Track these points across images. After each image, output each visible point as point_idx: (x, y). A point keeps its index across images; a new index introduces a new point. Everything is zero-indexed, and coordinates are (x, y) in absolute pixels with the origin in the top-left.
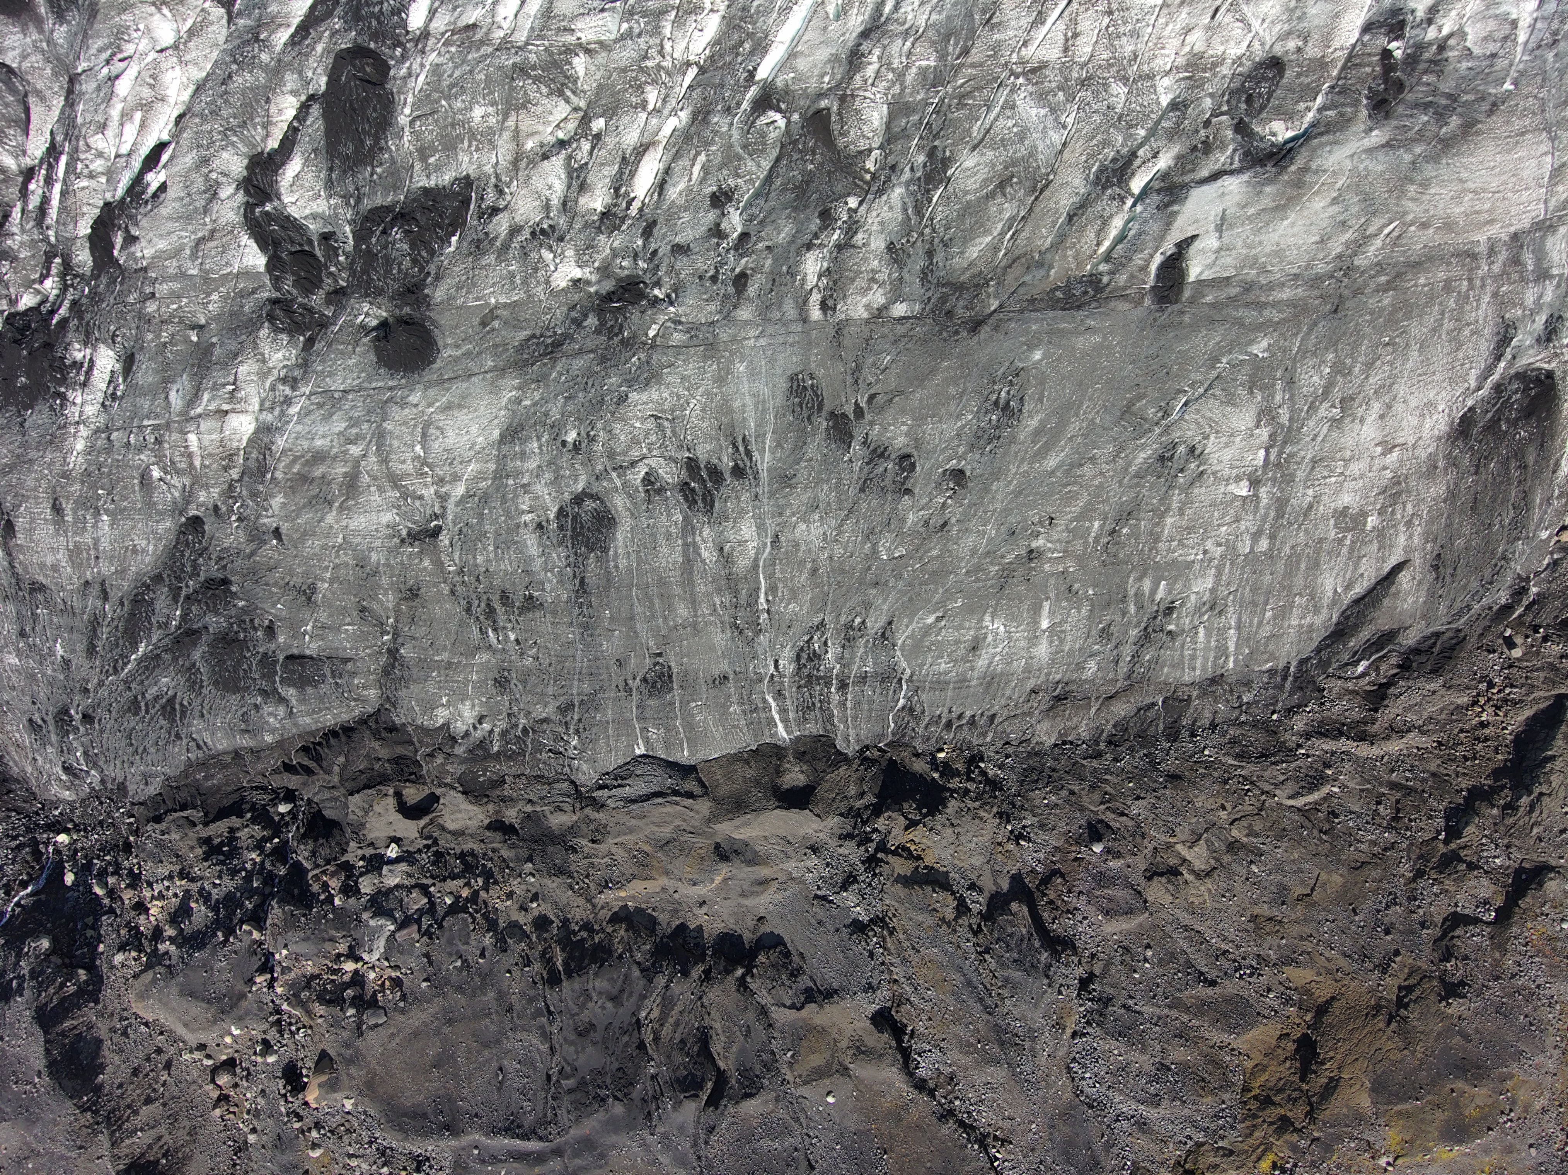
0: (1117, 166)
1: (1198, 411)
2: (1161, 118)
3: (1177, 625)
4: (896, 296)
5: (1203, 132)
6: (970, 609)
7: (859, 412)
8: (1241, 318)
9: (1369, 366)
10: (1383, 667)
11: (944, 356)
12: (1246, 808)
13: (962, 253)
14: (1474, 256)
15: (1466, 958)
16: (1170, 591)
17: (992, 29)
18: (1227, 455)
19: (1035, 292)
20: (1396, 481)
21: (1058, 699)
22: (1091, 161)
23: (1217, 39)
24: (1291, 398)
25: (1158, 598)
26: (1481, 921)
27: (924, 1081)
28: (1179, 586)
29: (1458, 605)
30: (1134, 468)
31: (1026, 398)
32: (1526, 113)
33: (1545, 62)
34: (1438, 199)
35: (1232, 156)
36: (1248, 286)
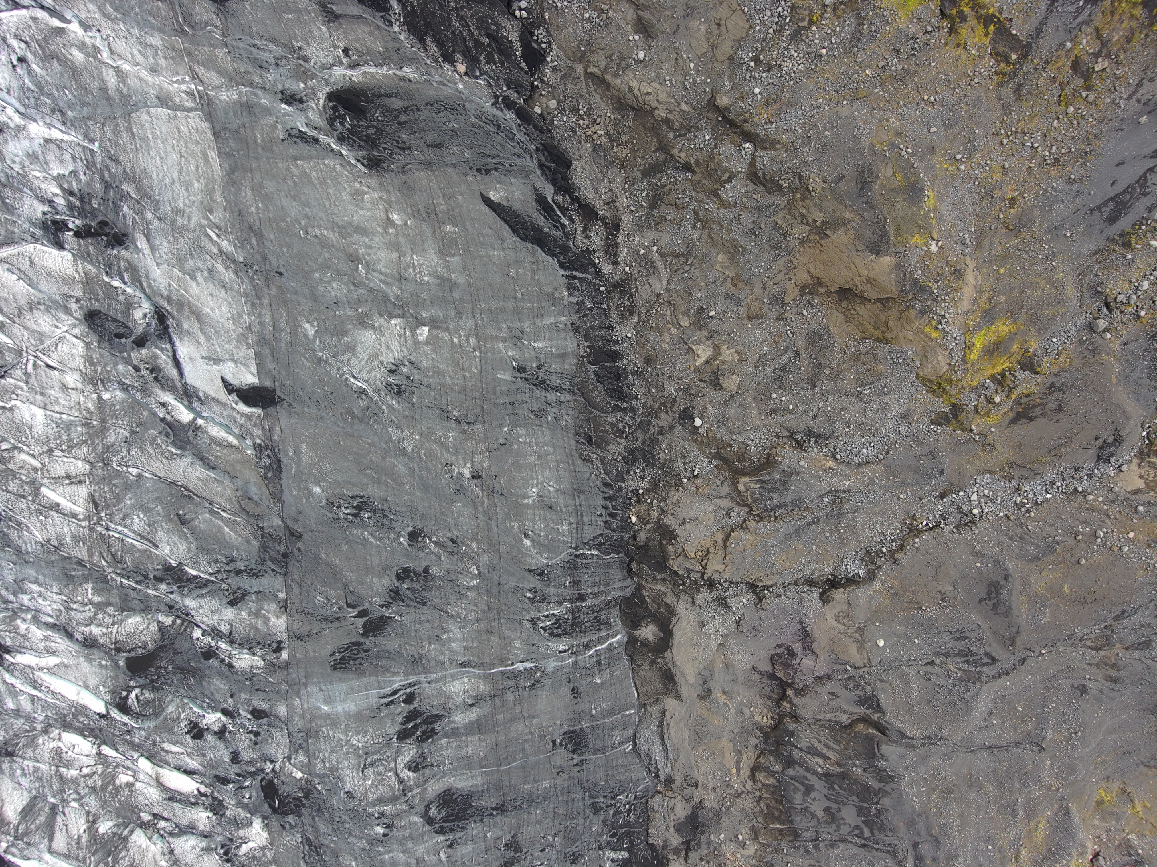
0: (171, 433)
1: (360, 372)
2: (134, 398)
3: (533, 362)
4: (270, 595)
5: (144, 372)
6: (519, 515)
7: (362, 614)
8: (287, 343)
10: (566, 205)
11: (317, 558)
12: (669, 313)
13: (237, 547)
15: (780, 171)
16: (505, 371)
17: (63, 545)
18: (395, 345)
19: (267, 492)
20: (416, 213)
22: (167, 454)
23: (71, 364)
25: (509, 378)
26: (753, 154)
27: (868, 572)
28: (500, 364)
29: (518, 149)
30: (406, 412)
31: (350, 494)
32: (116, 132)
33: (75, 118)
34: (187, 201)
35: (162, 350)
36: (262, 338)
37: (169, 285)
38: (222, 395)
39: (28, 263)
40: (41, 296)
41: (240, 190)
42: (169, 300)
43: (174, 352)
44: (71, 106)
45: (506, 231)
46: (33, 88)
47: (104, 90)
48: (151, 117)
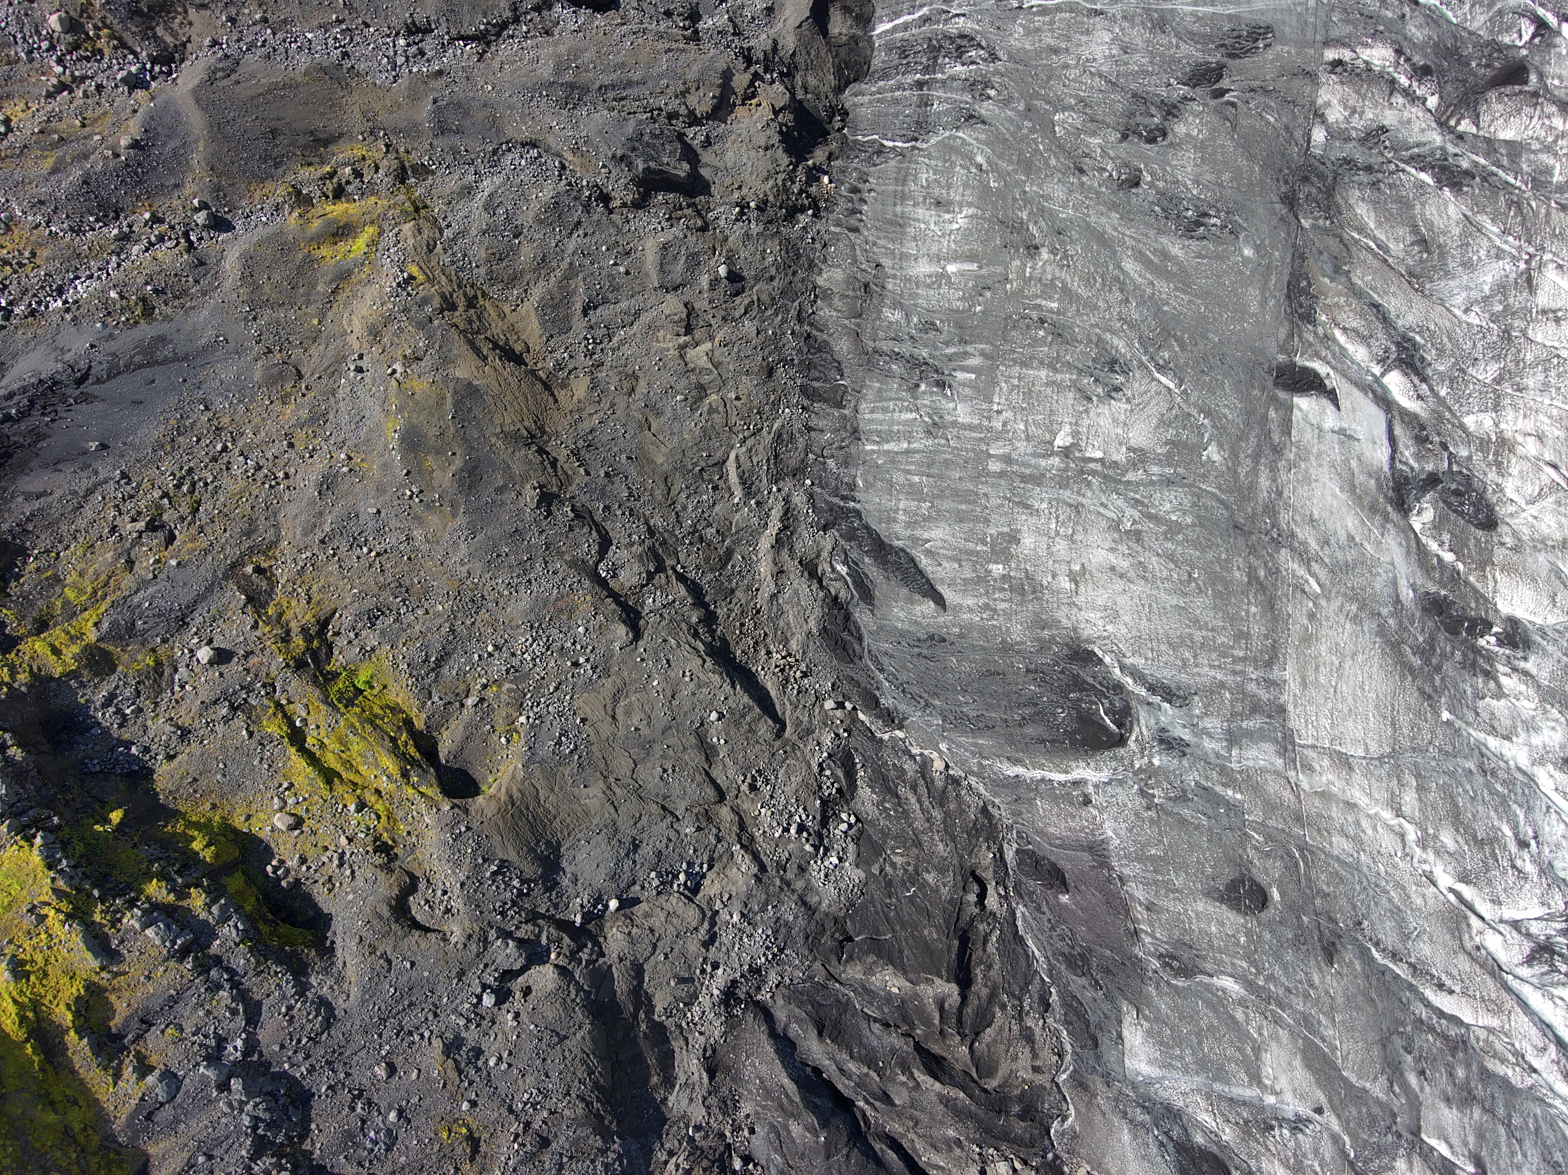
0: (1416, 360)
1: (1158, 393)
2: (1453, 415)
3: (924, 393)
4: (1333, 134)
5: (1437, 439)
6: (985, 192)
8: (1248, 439)
9: (1171, 557)
10: (838, 585)
12: (733, 419)
13: (1363, 199)
14: (1269, 664)
15: (571, 529)
16: (963, 384)
18: (1105, 422)
19: (1311, 261)
20: (1037, 589)
21: (866, 286)
24: (1152, 483)
26: (600, 561)
28: (967, 391)
29: (885, 660)
30: (1108, 336)
35: (1406, 464)
36: (1278, 451)
37: (1383, 535)
42: (1386, 518)
46: (1515, 807)
47: (1421, 789)
48: (1366, 745)
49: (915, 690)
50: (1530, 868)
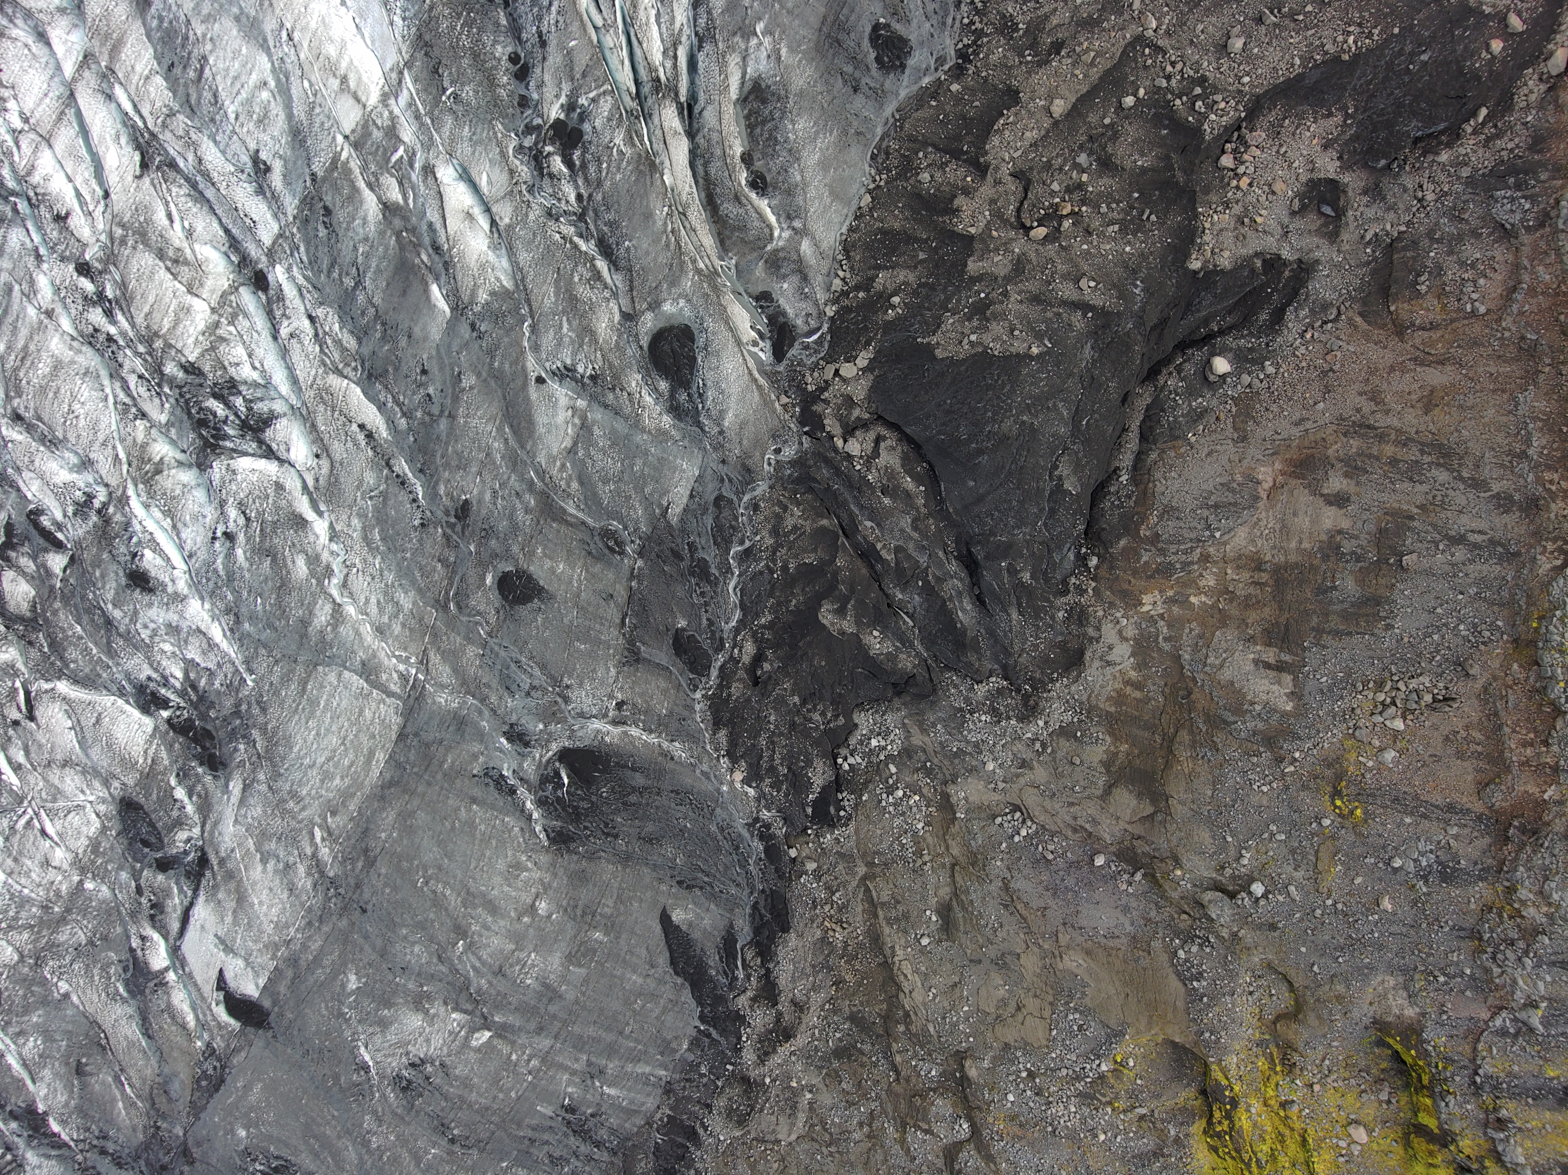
0: (131, 971)
1: (378, 1049)
2: (117, 907)
3: (590, 1106)
5: (144, 899)
8: (316, 981)
10: (751, 962)
13: (119, 1128)
16: (550, 1104)
18: (438, 1041)
19: (189, 1097)
20: (571, 908)
22: (111, 989)
23: (71, 841)
26: (964, 1140)
29: (742, 879)
30: (400, 1109)
31: (276, 1153)
32: (286, 679)
33: (249, 635)
34: (313, 792)
35: (181, 891)
36: (293, 961)
37: (233, 851)
38: (209, 988)
39: (93, 720)
40: (84, 760)
41: (384, 809)
42: (222, 862)
43: (192, 904)
44: (253, 618)
45: (663, 959)
46: (222, 573)
47: (305, 623)
48: (339, 681)
49: (726, 845)
50: (233, 513)
